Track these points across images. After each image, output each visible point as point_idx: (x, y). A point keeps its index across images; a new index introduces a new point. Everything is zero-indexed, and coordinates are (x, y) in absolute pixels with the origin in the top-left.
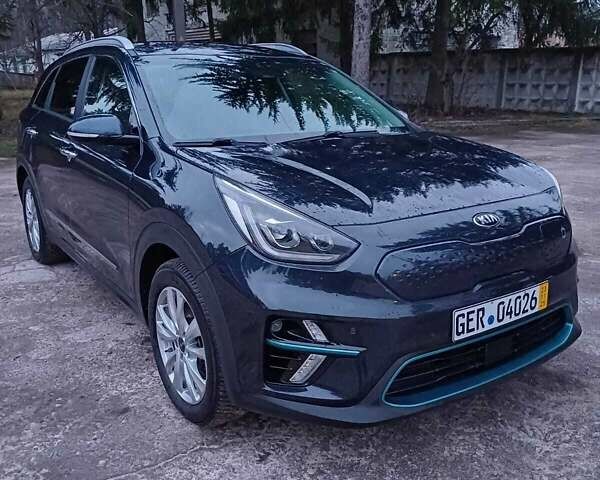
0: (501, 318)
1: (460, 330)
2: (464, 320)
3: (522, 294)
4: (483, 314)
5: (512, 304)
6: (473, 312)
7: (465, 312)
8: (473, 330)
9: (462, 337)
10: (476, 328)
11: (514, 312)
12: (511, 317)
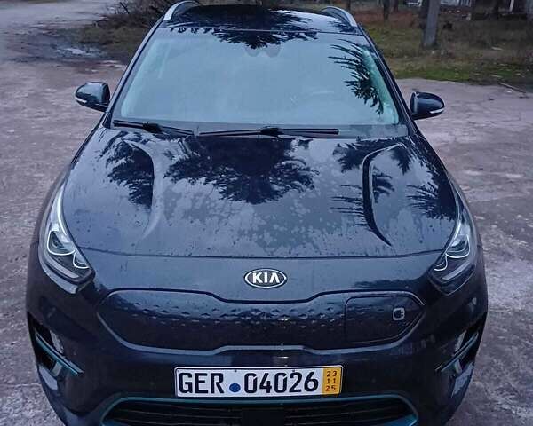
0: (251, 388)
1: (186, 387)
2: (192, 380)
3: (289, 372)
4: (221, 380)
5: (271, 378)
6: (206, 375)
7: (193, 372)
8: (206, 392)
9: (188, 395)
10: (210, 391)
11: (273, 388)
12: (268, 392)
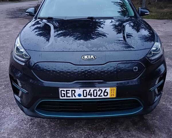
0: (85, 95)
1: (63, 95)
2: (65, 93)
3: (98, 89)
4: (75, 92)
5: (92, 92)
6: (69, 90)
7: (65, 90)
8: (70, 97)
9: (64, 98)
10: (71, 96)
11: (93, 95)
12: (91, 96)
